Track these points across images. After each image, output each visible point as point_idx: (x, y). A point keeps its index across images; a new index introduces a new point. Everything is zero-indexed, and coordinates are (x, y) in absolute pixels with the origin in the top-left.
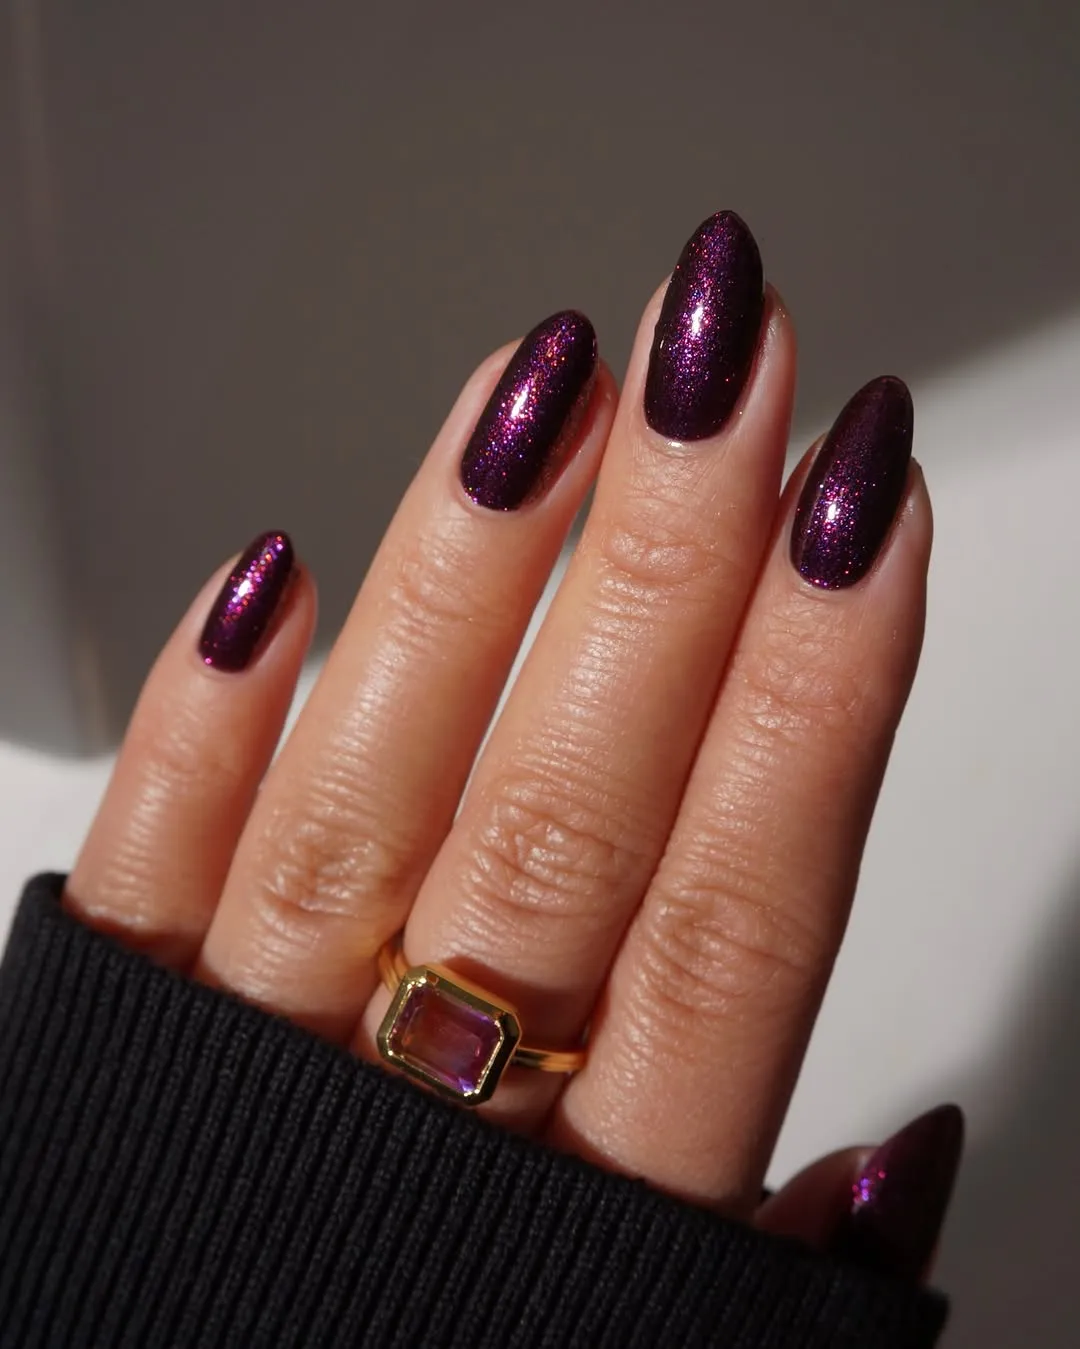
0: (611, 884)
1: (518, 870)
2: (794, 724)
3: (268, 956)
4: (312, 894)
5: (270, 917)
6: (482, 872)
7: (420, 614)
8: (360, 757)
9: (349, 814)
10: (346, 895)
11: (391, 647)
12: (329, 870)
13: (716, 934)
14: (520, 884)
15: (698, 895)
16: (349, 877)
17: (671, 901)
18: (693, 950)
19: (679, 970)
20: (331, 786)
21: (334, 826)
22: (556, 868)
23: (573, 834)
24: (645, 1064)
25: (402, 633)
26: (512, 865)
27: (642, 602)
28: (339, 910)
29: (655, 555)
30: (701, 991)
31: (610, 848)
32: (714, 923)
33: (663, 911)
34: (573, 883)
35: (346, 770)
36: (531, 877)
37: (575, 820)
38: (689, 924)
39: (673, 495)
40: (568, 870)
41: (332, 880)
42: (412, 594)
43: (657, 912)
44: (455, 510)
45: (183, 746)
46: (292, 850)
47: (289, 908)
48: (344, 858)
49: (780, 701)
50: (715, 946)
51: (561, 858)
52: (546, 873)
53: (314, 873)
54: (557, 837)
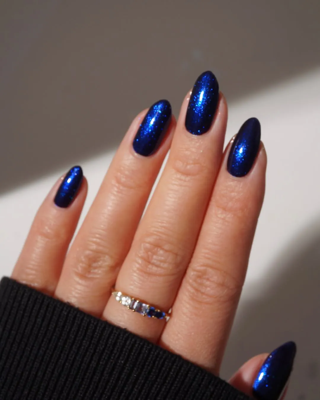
0: (177, 265)
1: (149, 262)
2: (229, 216)
3: (77, 291)
4: (89, 272)
5: (77, 279)
6: (139, 264)
7: (121, 188)
8: (103, 230)
9: (101, 248)
10: (100, 272)
11: (113, 197)
12: (95, 265)
13: (208, 279)
14: (150, 266)
15: (202, 268)
16: (100, 267)
17: (194, 270)
18: (201, 284)
19: (197, 290)
20: (95, 240)
21: (97, 252)
22: (161, 261)
23: (166, 251)
24: (188, 319)
25: (115, 193)
26: (148, 261)
27: (185, 181)
28: (98, 276)
29: (188, 167)
30: (204, 296)
31: (176, 254)
32: (207, 277)
33: (192, 273)
34: (166, 265)
35: (99, 234)
36: (153, 264)
37: (167, 247)
38: (200, 277)
39: (194, 150)
40: (164, 262)
41: (95, 268)
42: (119, 181)
43: (191, 274)
44: (131, 157)
45: (49, 231)
46: (83, 260)
47: (83, 276)
48: (99, 261)
49: (225, 209)
50: (208, 283)
51: (163, 258)
52: (158, 263)
53: (90, 266)
54: (161, 252)
